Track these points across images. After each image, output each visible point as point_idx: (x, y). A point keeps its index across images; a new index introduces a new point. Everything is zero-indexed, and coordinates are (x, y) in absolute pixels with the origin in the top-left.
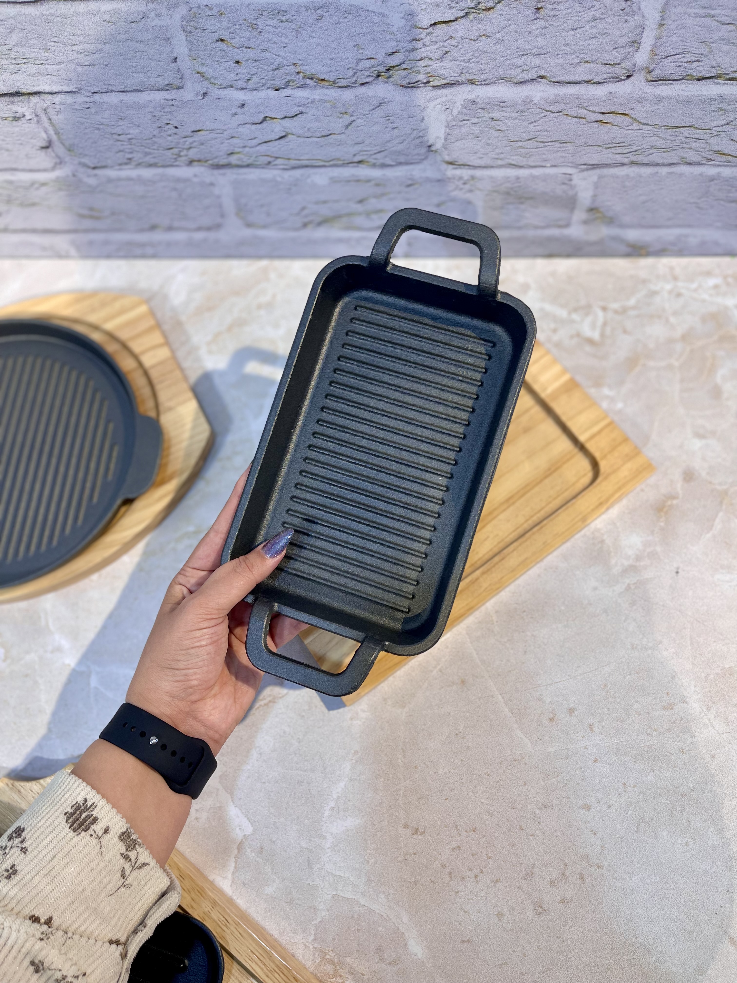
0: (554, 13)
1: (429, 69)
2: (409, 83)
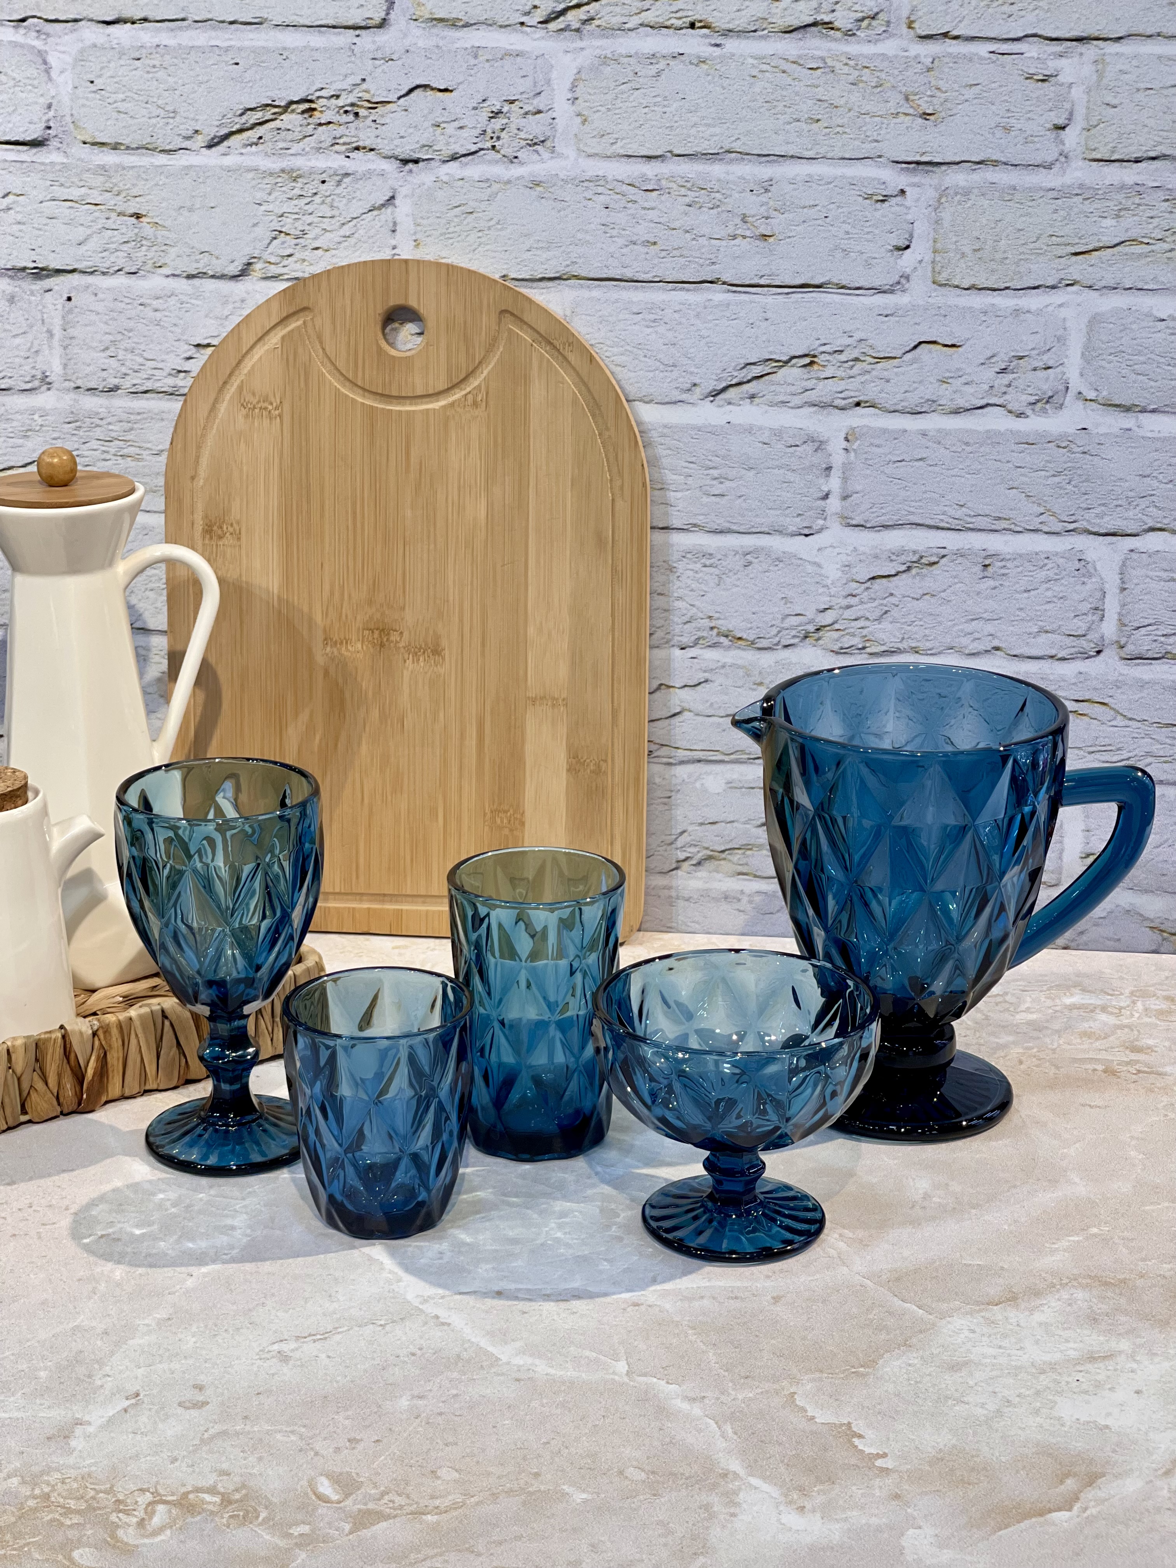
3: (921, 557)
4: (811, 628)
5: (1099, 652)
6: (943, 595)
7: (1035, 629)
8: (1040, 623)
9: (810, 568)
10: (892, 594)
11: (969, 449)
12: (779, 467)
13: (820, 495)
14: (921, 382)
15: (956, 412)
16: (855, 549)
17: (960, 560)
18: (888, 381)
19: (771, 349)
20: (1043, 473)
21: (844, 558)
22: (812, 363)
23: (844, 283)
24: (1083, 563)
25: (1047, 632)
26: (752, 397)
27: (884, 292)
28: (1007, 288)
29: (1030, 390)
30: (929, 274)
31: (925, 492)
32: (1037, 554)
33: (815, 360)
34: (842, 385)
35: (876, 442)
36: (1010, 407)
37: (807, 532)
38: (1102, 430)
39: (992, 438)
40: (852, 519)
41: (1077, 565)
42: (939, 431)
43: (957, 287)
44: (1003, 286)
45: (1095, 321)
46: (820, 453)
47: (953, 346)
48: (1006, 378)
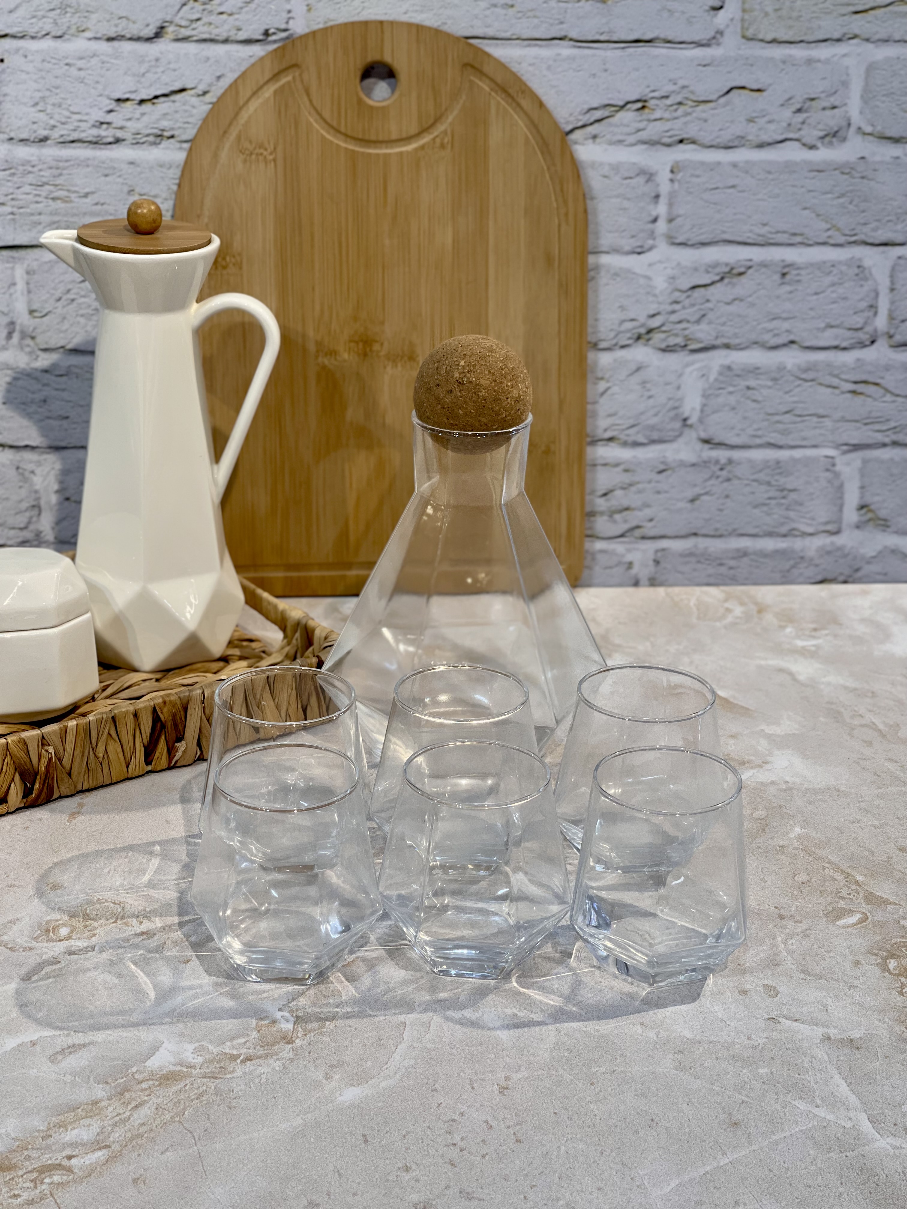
0: (798, 278)
1: (687, 332)
2: (668, 346)
3: (732, 269)
4: (643, 331)
5: (873, 342)
6: (750, 299)
7: (822, 325)
8: (828, 320)
9: (642, 281)
10: (708, 301)
11: (771, 177)
12: (617, 196)
13: (651, 218)
14: (732, 122)
15: (761, 146)
16: (679, 264)
17: (763, 270)
18: (706, 121)
19: (610, 96)
20: (830, 196)
21: (669, 272)
22: (643, 107)
23: (670, 38)
24: (861, 269)
25: (832, 327)
26: (595, 137)
27: (703, 45)
28: (801, 41)
29: (820, 127)
30: (739, 30)
31: (735, 214)
32: (824, 262)
33: (646, 104)
34: (668, 125)
35: (697, 172)
36: (804, 141)
37: (639, 250)
38: (878, 158)
39: (789, 167)
40: (676, 238)
41: (856, 271)
42: (747, 162)
43: (762, 40)
44: (798, 39)
45: (871, 68)
46: (650, 183)
47: (759, 90)
48: (801, 117)
